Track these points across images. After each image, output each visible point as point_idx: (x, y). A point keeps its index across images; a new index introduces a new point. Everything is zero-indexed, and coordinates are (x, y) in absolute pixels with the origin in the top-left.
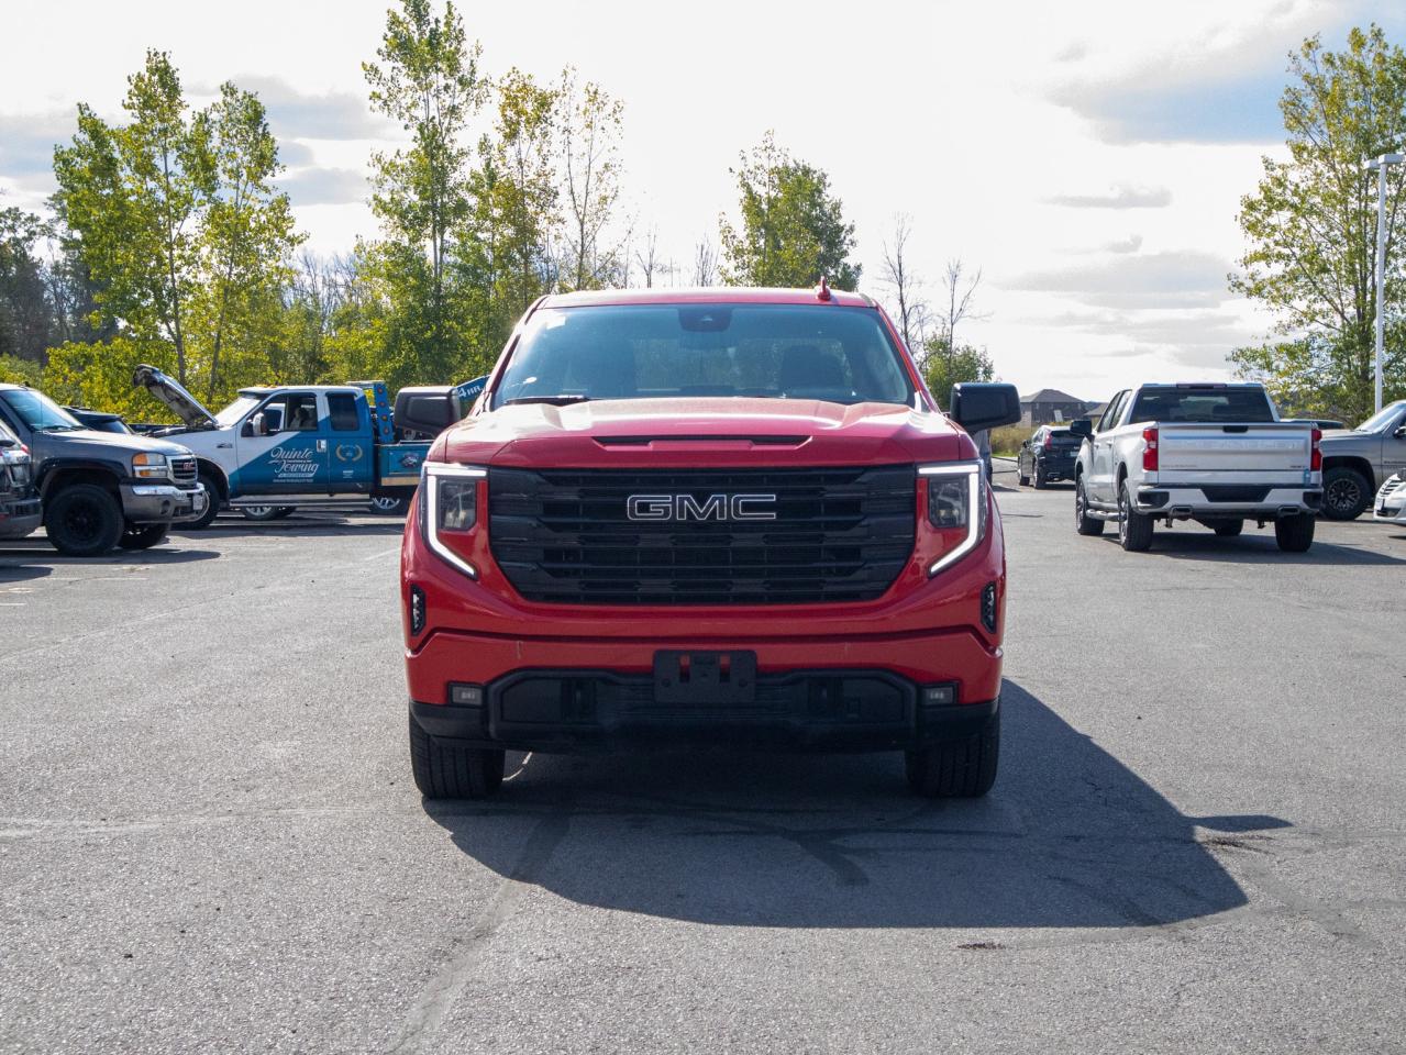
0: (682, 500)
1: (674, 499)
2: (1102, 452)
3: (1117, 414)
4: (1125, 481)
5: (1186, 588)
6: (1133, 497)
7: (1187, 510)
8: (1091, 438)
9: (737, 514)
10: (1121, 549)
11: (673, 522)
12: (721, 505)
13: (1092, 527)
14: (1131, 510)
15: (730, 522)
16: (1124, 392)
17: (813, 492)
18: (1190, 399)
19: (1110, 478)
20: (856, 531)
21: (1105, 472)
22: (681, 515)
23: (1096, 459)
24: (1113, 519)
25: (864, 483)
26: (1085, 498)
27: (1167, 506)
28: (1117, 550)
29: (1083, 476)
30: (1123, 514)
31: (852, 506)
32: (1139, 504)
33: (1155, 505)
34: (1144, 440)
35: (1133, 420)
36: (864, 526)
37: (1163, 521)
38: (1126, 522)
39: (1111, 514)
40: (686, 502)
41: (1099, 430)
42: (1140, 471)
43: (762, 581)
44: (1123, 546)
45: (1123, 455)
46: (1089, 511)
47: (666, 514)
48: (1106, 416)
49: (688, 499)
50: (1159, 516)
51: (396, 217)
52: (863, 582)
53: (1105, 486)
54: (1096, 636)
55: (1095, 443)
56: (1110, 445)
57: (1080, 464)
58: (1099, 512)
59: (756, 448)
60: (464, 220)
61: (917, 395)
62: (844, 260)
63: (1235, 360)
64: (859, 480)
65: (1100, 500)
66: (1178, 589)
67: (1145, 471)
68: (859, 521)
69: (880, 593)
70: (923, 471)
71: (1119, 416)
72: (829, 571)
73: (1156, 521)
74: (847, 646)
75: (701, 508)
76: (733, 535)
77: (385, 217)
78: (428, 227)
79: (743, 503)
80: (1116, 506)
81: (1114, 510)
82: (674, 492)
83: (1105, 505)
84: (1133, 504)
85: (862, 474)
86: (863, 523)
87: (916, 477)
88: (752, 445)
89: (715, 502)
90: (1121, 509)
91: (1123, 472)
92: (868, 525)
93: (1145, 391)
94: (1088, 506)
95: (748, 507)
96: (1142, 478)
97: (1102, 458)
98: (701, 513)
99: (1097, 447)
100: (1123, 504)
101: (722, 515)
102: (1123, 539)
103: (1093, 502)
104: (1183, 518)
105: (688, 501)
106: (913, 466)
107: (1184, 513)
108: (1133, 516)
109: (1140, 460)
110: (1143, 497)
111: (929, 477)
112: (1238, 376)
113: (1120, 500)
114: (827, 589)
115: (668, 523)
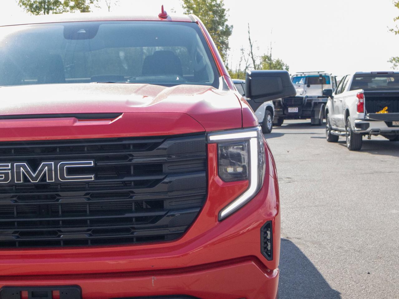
0: (18, 167)
1: (12, 166)
2: (338, 103)
3: (344, 86)
4: (349, 118)
5: (381, 172)
6: (353, 125)
7: (378, 131)
8: (332, 97)
9: (62, 177)
10: (346, 150)
11: (12, 185)
12: (50, 170)
13: (333, 139)
14: (352, 131)
15: (57, 183)
16: (347, 76)
17: (125, 158)
18: (377, 78)
19: (342, 116)
20: (159, 187)
21: (339, 113)
22: (19, 179)
23: (334, 107)
24: (343, 135)
25: (165, 149)
26: (330, 125)
27: (369, 129)
28: (345, 150)
29: (330, 115)
30: (348, 133)
31: (156, 168)
32: (356, 129)
33: (363, 129)
34: (358, 99)
35: (352, 89)
36: (167, 183)
37: (367, 136)
38: (349, 137)
39: (342, 133)
40: (22, 169)
41: (336, 94)
42: (356, 113)
43: (86, 228)
44: (348, 148)
45: (348, 106)
46: (332, 131)
47: (7, 178)
48: (338, 87)
49: (24, 167)
50: (364, 134)
51: (28, 7)
52: (166, 226)
53: (339, 120)
54: (339, 206)
55: (334, 100)
56: (341, 101)
57: (327, 110)
58: (337, 132)
59: (79, 123)
60: (58, 7)
61: (220, 79)
62: (226, 23)
63: (391, 62)
64: (160, 147)
65: (337, 126)
66: (376, 172)
67: (358, 113)
68: (161, 180)
69: (180, 235)
70: (212, 138)
71: (345, 87)
72: (139, 219)
73: (363, 136)
74: (153, 279)
75: (34, 172)
76: (60, 193)
77: (23, 7)
78: (42, 10)
79: (67, 168)
80: (344, 129)
81: (343, 131)
82: (13, 161)
83: (339, 128)
84: (353, 129)
85: (163, 142)
86: (166, 180)
87: (207, 143)
88: (75, 122)
89: (45, 167)
90: (347, 131)
91: (347, 113)
92: (170, 182)
93: (356, 76)
94: (331, 129)
95: (71, 171)
96: (356, 116)
97: (337, 107)
98: (34, 177)
99: (335, 101)
100: (348, 128)
101: (50, 178)
102: (348, 145)
103: (334, 127)
104: (376, 135)
105: (23, 168)
106: (204, 134)
107: (376, 132)
108: (353, 134)
109: (356, 108)
110: (358, 125)
111: (217, 143)
112: (392, 68)
113: (346, 127)
114: (137, 233)
115: (8, 185)
